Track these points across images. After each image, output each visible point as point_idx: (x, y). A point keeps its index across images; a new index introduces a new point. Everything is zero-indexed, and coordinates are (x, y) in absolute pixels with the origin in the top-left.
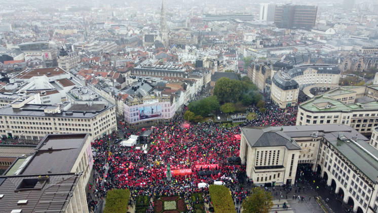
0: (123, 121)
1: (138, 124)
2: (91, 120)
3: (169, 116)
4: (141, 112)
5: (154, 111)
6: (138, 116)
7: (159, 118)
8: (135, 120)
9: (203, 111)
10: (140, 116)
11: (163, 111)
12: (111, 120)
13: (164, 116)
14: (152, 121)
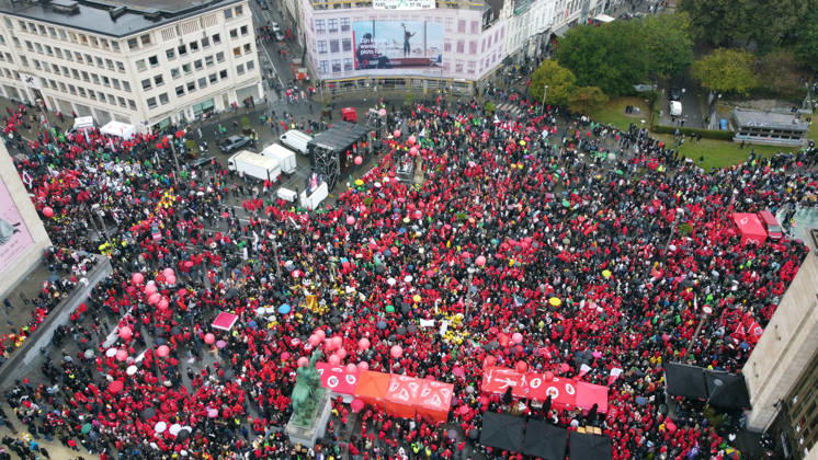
0: (303, 65)
1: (348, 84)
2: (124, 46)
3: (472, 72)
4: (360, 40)
5: (411, 40)
6: (351, 54)
7: (431, 73)
8: (336, 69)
9: (614, 72)
10: (357, 54)
11: (448, 47)
12: (230, 55)
13: (453, 68)
14: (401, 82)
